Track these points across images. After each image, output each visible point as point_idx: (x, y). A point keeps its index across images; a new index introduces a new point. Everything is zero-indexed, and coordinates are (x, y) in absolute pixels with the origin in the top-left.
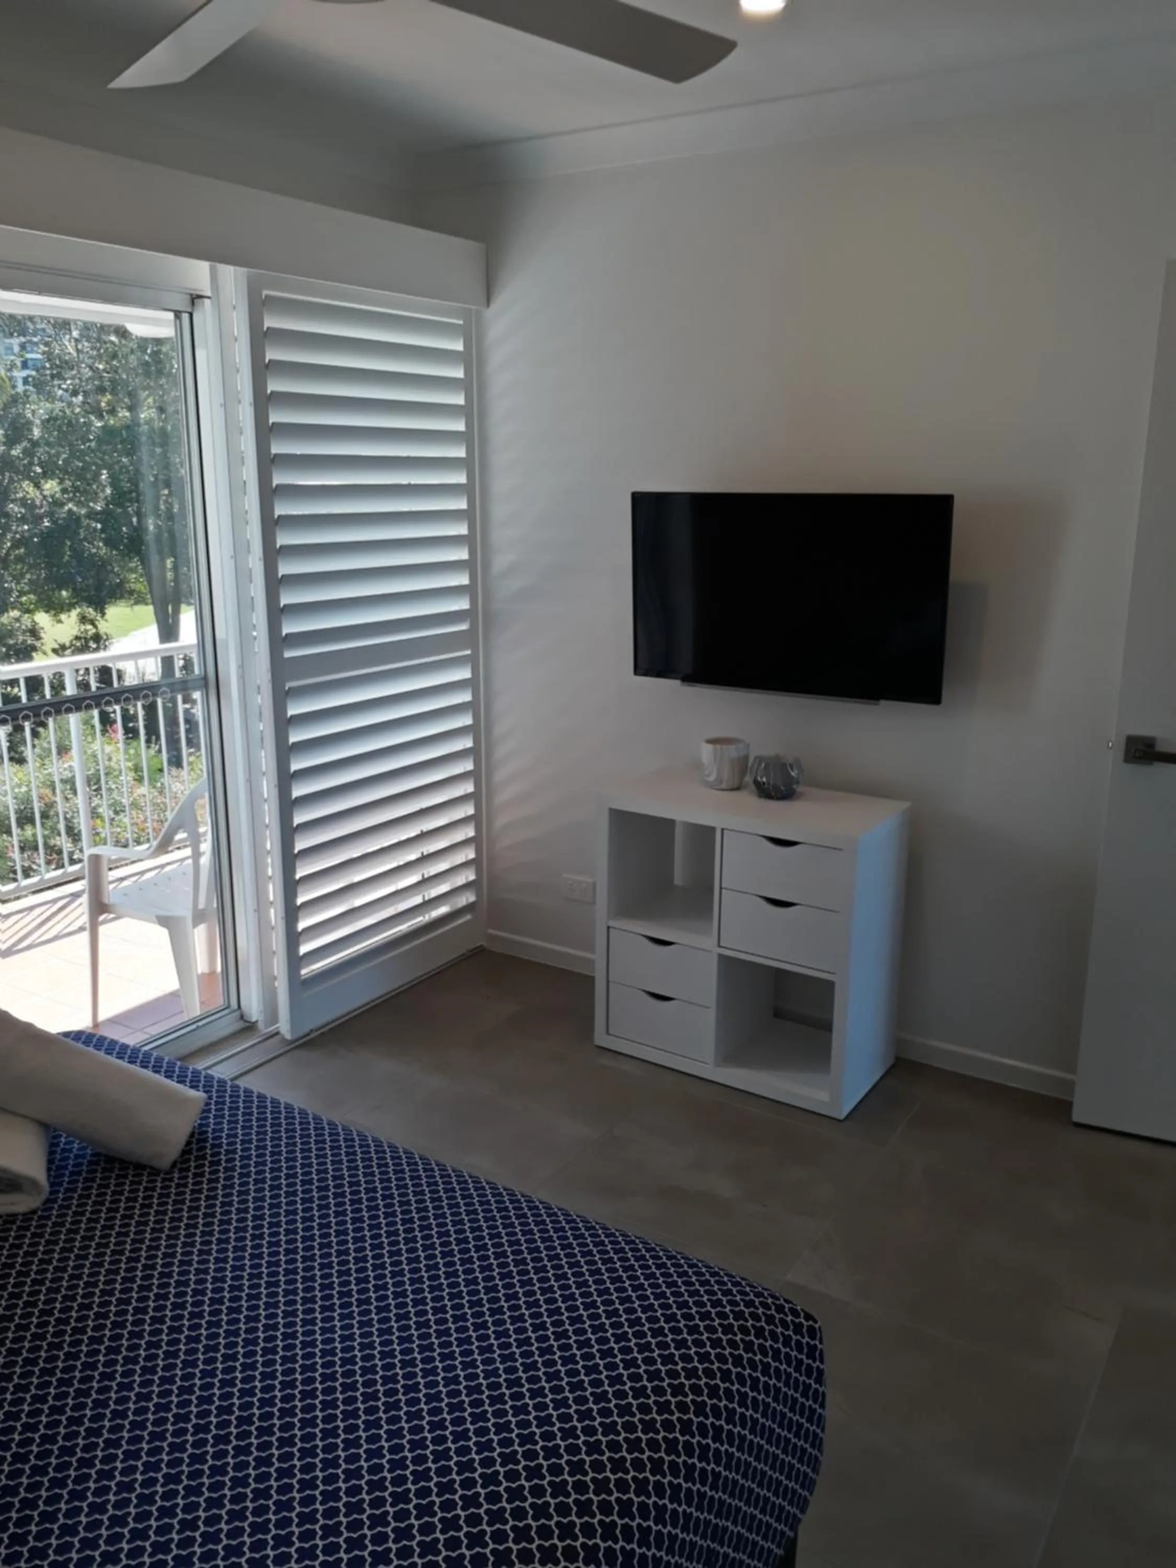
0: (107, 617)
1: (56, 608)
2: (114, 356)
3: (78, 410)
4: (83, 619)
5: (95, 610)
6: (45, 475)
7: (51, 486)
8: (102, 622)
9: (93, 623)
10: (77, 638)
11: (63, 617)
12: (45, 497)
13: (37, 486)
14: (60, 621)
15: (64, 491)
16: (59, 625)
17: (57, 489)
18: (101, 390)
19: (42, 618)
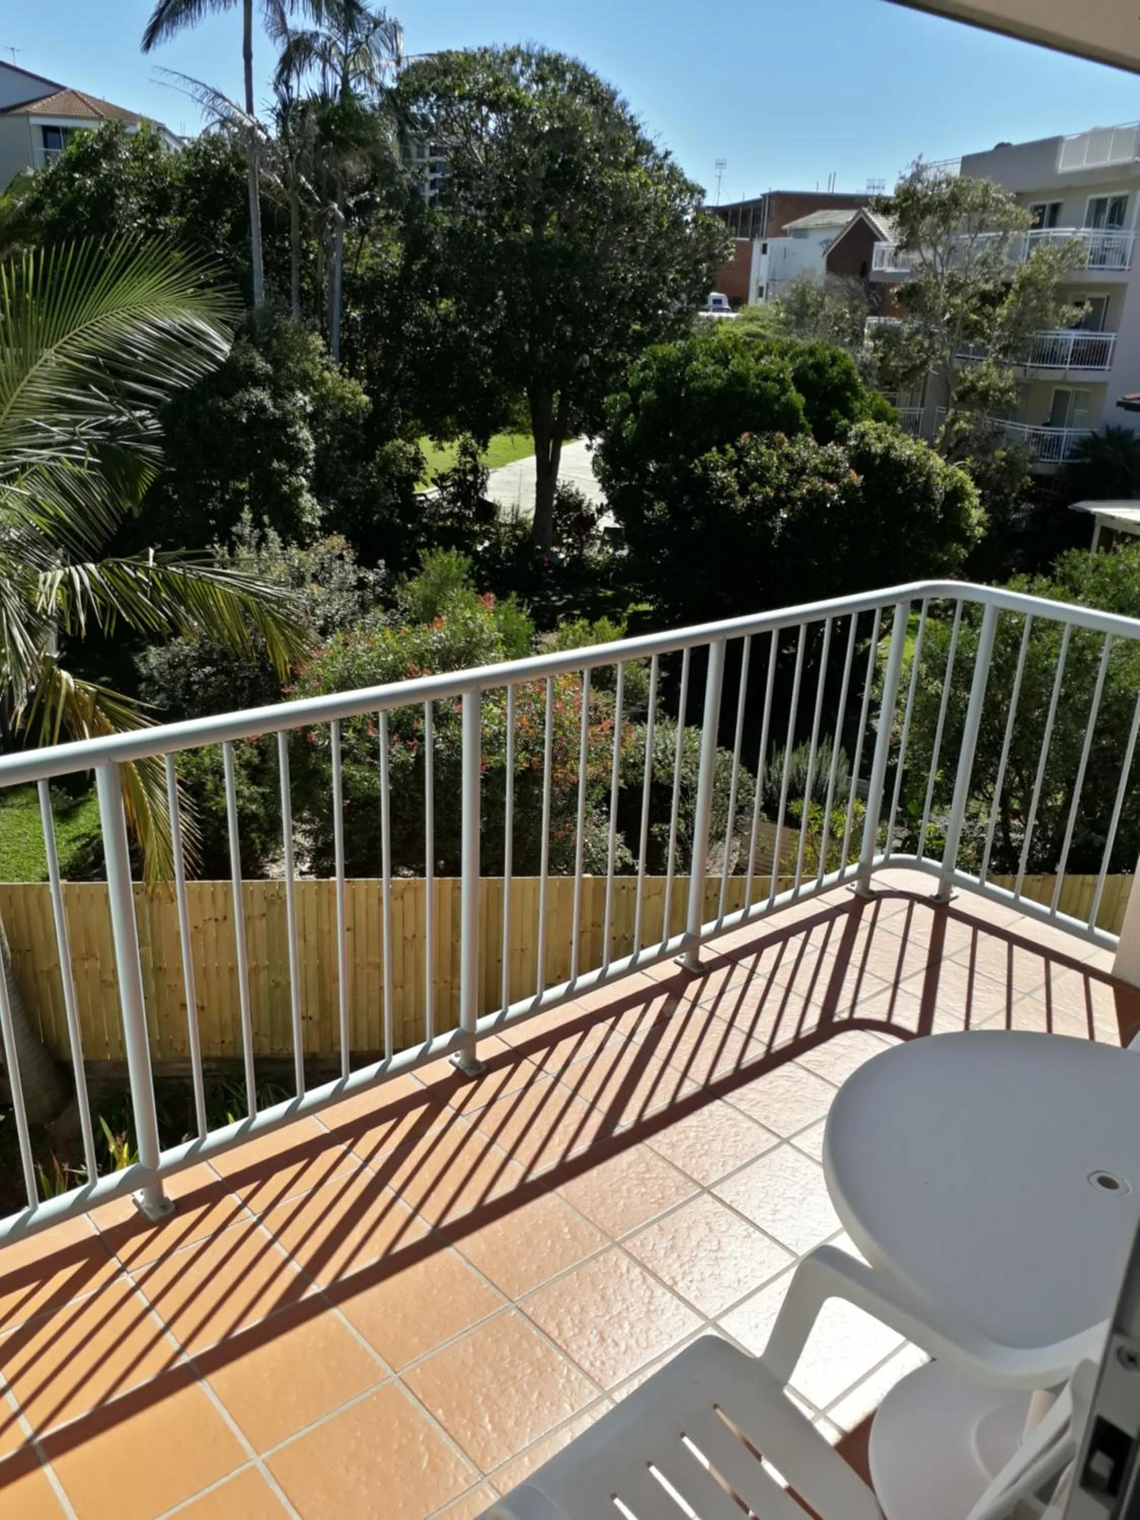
0: (489, 451)
1: (441, 435)
2: (524, 165)
3: (480, 223)
4: (465, 450)
5: (478, 442)
6: (444, 294)
7: (445, 305)
8: (484, 456)
9: (473, 455)
10: (455, 470)
11: (446, 445)
12: (439, 316)
13: (433, 305)
14: (442, 449)
15: (459, 311)
16: (441, 452)
17: (453, 309)
18: (506, 203)
19: (425, 444)
